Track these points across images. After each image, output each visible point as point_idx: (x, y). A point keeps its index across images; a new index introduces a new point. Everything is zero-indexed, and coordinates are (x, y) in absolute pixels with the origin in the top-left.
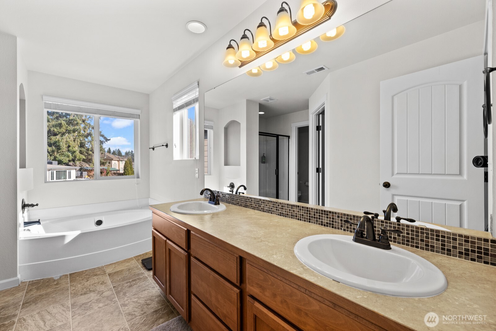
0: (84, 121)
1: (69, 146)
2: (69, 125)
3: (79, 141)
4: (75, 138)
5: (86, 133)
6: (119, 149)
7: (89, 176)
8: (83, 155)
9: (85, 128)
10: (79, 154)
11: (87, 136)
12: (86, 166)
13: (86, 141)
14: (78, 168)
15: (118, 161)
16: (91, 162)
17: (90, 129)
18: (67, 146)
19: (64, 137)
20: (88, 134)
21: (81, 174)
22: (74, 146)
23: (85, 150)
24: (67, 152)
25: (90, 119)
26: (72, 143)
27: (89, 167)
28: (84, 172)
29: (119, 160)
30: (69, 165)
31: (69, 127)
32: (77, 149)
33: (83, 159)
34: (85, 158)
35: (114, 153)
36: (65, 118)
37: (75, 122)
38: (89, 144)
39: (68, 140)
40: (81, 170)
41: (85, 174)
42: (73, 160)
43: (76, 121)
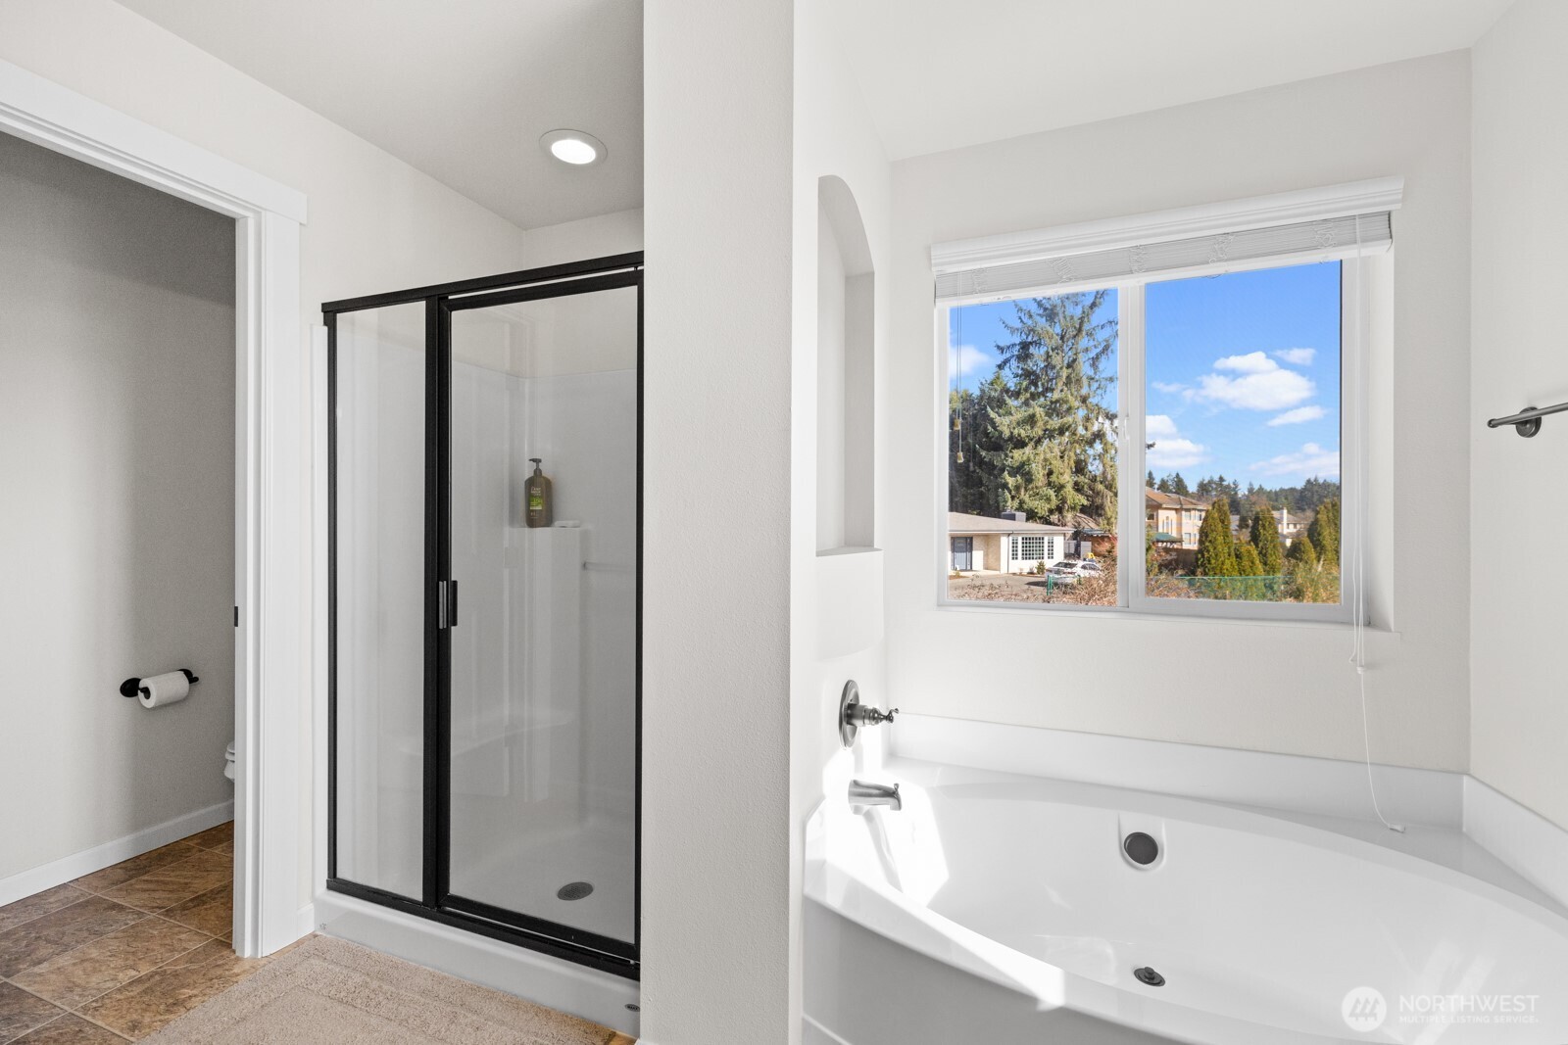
0: (1084, 400)
1: (1050, 473)
2: (1050, 417)
3: (1074, 458)
4: (1065, 450)
5: (1089, 435)
6: (1178, 475)
7: (1096, 554)
8: (1082, 494)
9: (1087, 419)
10: (1073, 492)
11: (1091, 443)
12: (1089, 525)
13: (1089, 456)
14: (1070, 530)
15: (1176, 510)
16: (1100, 515)
17: (1101, 419)
18: (1046, 472)
19: (1040, 449)
20: (1093, 434)
21: (1078, 546)
22: (1062, 471)
23: (1087, 481)
24: (1045, 489)
25: (1099, 392)
26: (1057, 464)
27: (1097, 528)
28: (1083, 543)
29: (1178, 507)
30: (1050, 523)
31: (1051, 422)
32: (1067, 478)
33: (1083, 505)
34: (1085, 503)
35: (1163, 486)
36: (1042, 399)
37: (1065, 407)
38: (1097, 461)
39: (1048, 456)
40: (1078, 536)
41: (1086, 546)
42: (1060, 509)
43: (1066, 402)
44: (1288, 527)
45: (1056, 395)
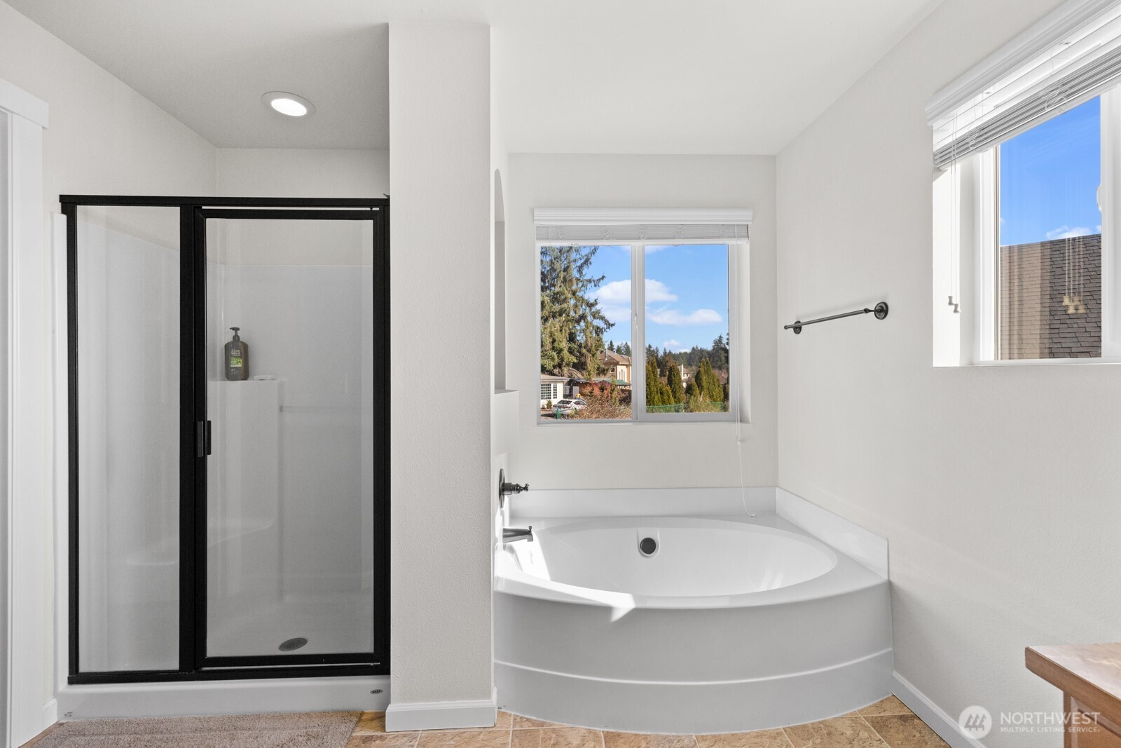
0: (574, 293)
1: (554, 341)
2: (553, 304)
3: (568, 331)
4: (563, 326)
5: (577, 316)
6: (626, 343)
7: (582, 394)
8: (573, 355)
9: (576, 306)
10: (568, 354)
11: (578, 322)
12: (578, 375)
13: (577, 331)
14: (567, 379)
15: (627, 365)
16: (584, 369)
17: (584, 307)
18: (551, 340)
19: (548, 324)
20: (580, 316)
21: (571, 390)
22: (561, 340)
23: (576, 346)
24: (550, 352)
25: (583, 288)
26: (558, 335)
27: (582, 377)
28: (574, 387)
29: (628, 363)
30: (554, 375)
31: (554, 307)
32: (564, 345)
33: (574, 363)
34: (576, 361)
35: (619, 350)
36: (548, 291)
37: (563, 297)
38: (582, 334)
39: (553, 329)
40: (572, 383)
41: (576, 389)
42: (560, 366)
43: (563, 294)
44: (685, 375)
45: (557, 289)
